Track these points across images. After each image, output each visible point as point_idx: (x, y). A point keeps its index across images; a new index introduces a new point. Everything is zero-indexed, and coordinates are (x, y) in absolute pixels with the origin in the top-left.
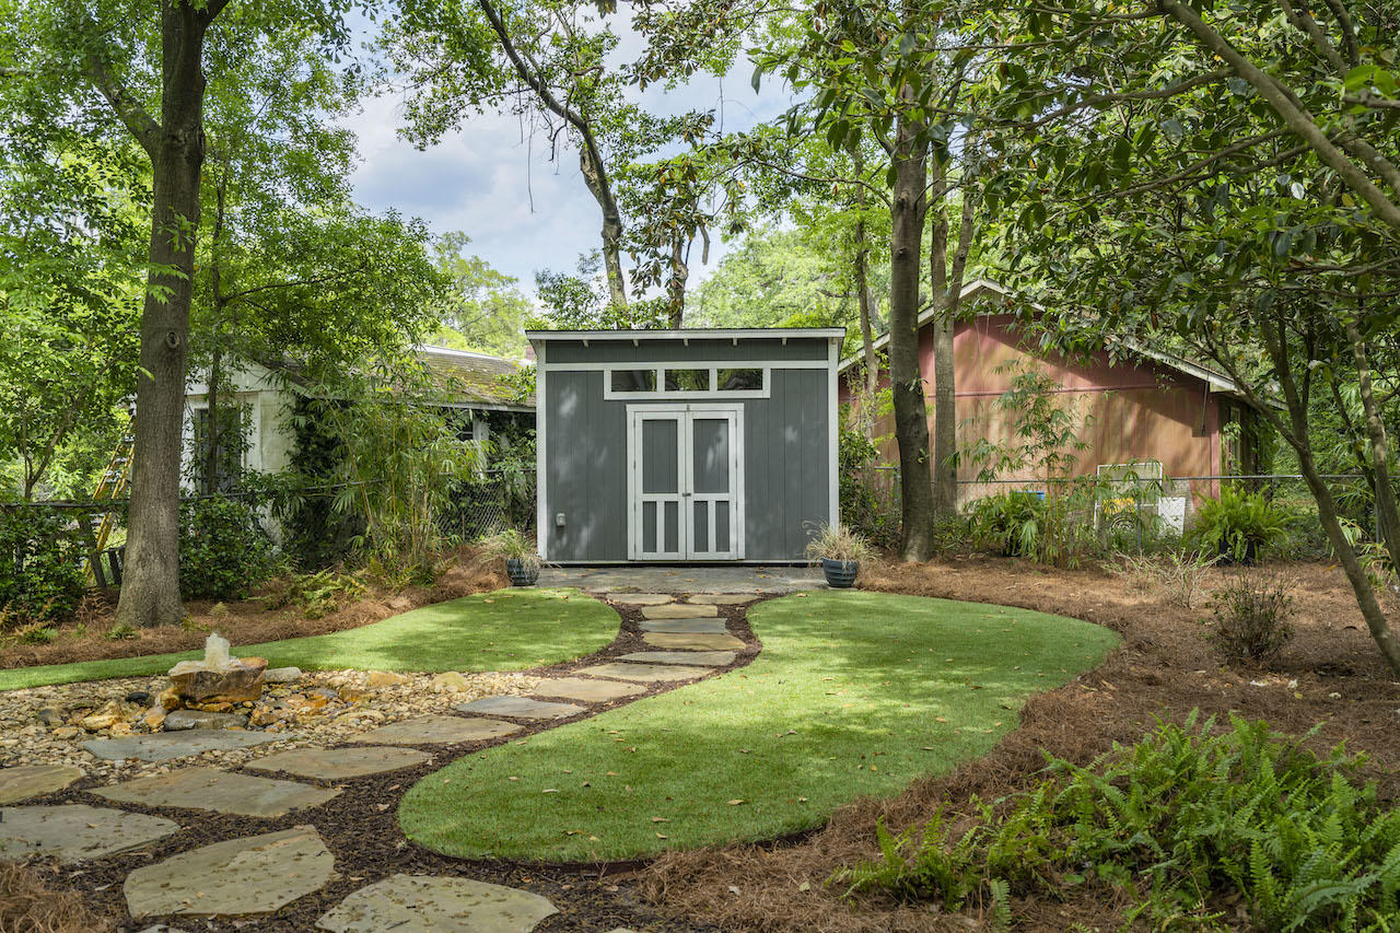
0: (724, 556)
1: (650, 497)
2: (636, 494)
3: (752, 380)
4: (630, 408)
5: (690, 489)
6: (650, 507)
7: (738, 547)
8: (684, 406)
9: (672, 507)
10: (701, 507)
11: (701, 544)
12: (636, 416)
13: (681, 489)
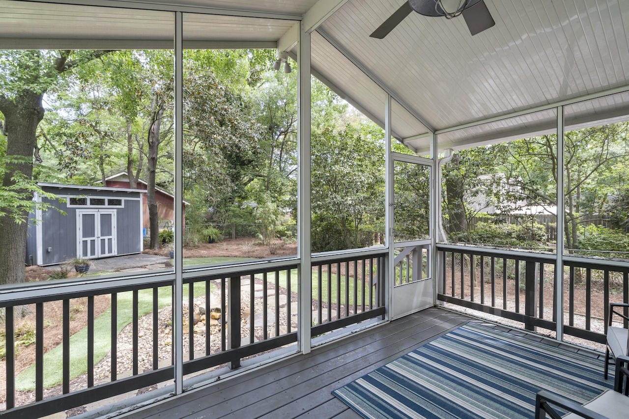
0: (110, 255)
1: (85, 239)
2: (80, 238)
3: (118, 202)
4: (77, 210)
5: (99, 235)
6: (85, 243)
7: (115, 252)
8: (97, 210)
9: (93, 242)
10: (103, 241)
11: (103, 252)
12: (80, 212)
13: (96, 235)
